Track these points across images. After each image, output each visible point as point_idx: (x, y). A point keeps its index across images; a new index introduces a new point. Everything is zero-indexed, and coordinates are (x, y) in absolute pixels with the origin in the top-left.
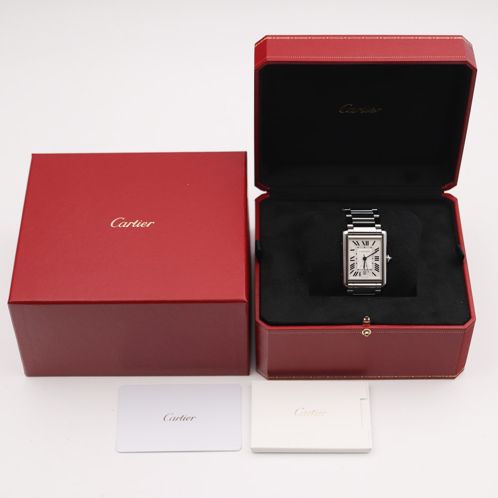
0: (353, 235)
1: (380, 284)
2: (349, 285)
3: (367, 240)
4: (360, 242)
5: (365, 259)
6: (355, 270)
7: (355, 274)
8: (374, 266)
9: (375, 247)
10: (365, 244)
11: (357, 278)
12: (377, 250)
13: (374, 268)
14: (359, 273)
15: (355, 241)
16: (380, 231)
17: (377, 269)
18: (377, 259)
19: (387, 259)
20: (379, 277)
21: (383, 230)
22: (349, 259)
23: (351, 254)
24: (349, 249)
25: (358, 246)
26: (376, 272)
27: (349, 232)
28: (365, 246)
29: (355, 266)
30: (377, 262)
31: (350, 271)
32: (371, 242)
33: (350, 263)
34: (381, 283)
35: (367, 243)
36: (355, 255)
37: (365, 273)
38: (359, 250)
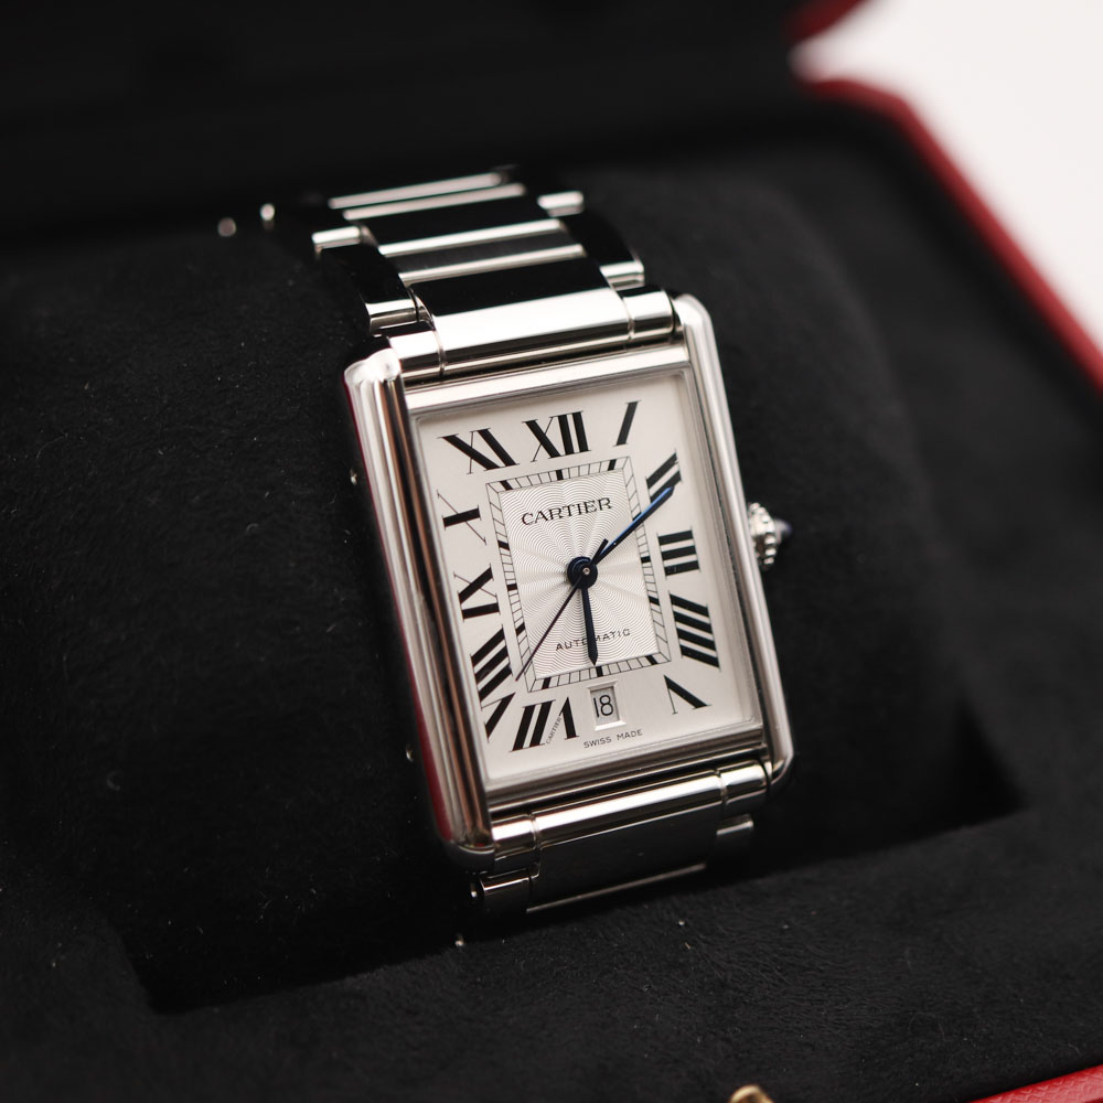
0: (441, 378)
1: (753, 772)
2: (500, 832)
3: (568, 408)
4: (512, 432)
5: (581, 575)
6: (522, 693)
7: (531, 731)
8: (672, 626)
9: (646, 453)
10: (559, 445)
11: (556, 756)
12: (663, 483)
13: (675, 643)
14: (555, 713)
15: (466, 431)
16: (655, 304)
17: (697, 644)
18: (678, 553)
19: (760, 542)
20: (726, 715)
21: (673, 294)
22: (455, 608)
23: (459, 555)
24: (438, 511)
25: (504, 472)
26: (692, 674)
27: (408, 364)
28: (563, 462)
29: (514, 660)
30: (685, 586)
31: (480, 713)
32: (601, 417)
33: (470, 636)
34: (756, 758)
35: (575, 435)
36: (490, 557)
37: (605, 704)
38: (513, 503)
